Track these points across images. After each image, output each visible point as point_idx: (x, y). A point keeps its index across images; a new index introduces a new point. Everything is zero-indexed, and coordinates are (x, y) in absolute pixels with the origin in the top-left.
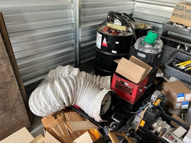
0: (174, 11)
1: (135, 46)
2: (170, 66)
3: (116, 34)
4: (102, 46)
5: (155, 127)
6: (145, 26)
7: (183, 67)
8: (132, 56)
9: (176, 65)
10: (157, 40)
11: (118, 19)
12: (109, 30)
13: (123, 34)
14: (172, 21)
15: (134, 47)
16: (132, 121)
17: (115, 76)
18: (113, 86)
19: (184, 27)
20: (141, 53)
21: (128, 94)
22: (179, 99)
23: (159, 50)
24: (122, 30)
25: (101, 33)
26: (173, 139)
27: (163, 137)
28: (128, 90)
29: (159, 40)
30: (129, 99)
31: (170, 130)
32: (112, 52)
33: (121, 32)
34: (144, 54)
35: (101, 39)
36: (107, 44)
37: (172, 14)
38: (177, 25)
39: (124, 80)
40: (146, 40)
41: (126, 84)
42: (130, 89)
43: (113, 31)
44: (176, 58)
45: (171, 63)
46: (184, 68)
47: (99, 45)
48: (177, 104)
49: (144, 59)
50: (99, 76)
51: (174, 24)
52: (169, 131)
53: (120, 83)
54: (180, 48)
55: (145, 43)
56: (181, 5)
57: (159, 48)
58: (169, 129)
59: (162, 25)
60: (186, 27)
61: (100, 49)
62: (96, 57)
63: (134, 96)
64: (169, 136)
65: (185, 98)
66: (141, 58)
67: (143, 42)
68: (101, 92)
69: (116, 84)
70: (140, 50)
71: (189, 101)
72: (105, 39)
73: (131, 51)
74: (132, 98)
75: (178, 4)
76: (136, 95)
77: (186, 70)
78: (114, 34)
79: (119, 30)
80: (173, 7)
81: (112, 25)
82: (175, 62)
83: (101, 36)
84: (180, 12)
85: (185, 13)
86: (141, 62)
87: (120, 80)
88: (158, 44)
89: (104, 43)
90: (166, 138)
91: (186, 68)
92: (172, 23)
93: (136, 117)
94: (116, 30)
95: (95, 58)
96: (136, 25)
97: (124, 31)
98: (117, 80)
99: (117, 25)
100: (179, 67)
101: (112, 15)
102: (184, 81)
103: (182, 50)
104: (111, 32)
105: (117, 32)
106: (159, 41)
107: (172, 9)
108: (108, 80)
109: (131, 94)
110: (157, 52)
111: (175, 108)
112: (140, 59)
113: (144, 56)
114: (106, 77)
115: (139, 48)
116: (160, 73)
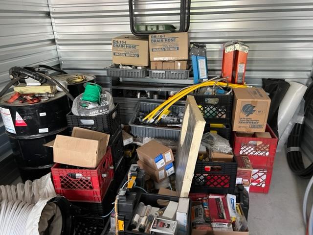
0: (113, 49)
1: (73, 112)
2: (135, 124)
3: (35, 101)
4: (17, 128)
5: (137, 221)
6: (83, 78)
7: (151, 120)
8: (75, 128)
9: (143, 120)
10: (102, 94)
11: (29, 76)
12: (21, 96)
13: (48, 99)
14: (117, 63)
15: (72, 114)
16: (109, 230)
17: (55, 171)
18: (59, 188)
19: (133, 69)
20: (87, 119)
21: (88, 190)
22: (160, 165)
23: (110, 107)
24: (44, 93)
25: (6, 107)
26: (163, 225)
27: (151, 230)
28: (84, 183)
29: (105, 93)
30: (92, 198)
31: (158, 215)
32: (40, 132)
33: (44, 95)
34: (91, 119)
35: (10, 116)
36: (25, 121)
37: (112, 54)
38: (124, 67)
39: (72, 171)
40: (86, 98)
41: (79, 175)
42: (87, 181)
43: (29, 98)
44: (141, 112)
45: (136, 119)
46: (153, 120)
47: (10, 128)
48: (159, 172)
49: (93, 126)
50: (27, 182)
51: (121, 67)
52: (158, 217)
53: (68, 178)
54: (140, 96)
55: (87, 103)
56: (119, 40)
57: (108, 104)
58: (156, 214)
59: (106, 71)
60: (136, 67)
61: (15, 133)
62: (13, 151)
63: (97, 189)
64: (157, 223)
65: (165, 160)
66: (88, 126)
67: (82, 102)
68: (34, 210)
69: (62, 182)
70: (82, 115)
71: (172, 162)
72: (17, 114)
73: (69, 121)
74: (96, 193)
75: (115, 40)
76: (100, 186)
77: (156, 122)
78: (32, 102)
79: (39, 94)
80: (110, 44)
81: (24, 88)
82: (141, 117)
83: (8, 111)
84: (121, 50)
85: (128, 49)
86: (91, 132)
87: (65, 173)
88: (106, 99)
89: (19, 122)
90: (155, 228)
91: (155, 120)
92: (117, 66)
93: (113, 221)
94: (33, 95)
95: (12, 154)
96: (68, 80)
97: (48, 93)
98: (61, 175)
99: (32, 86)
100: (147, 122)
101: (17, 72)
102: (159, 138)
103: (144, 98)
104: (25, 100)
105: (36, 97)
106: (105, 95)
107: (110, 47)
108: (48, 182)
109: (91, 188)
110: (108, 111)
111: (160, 179)
112: (88, 129)
113: (92, 122)
114: (43, 178)
115: (79, 112)
116: (127, 138)
